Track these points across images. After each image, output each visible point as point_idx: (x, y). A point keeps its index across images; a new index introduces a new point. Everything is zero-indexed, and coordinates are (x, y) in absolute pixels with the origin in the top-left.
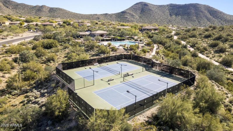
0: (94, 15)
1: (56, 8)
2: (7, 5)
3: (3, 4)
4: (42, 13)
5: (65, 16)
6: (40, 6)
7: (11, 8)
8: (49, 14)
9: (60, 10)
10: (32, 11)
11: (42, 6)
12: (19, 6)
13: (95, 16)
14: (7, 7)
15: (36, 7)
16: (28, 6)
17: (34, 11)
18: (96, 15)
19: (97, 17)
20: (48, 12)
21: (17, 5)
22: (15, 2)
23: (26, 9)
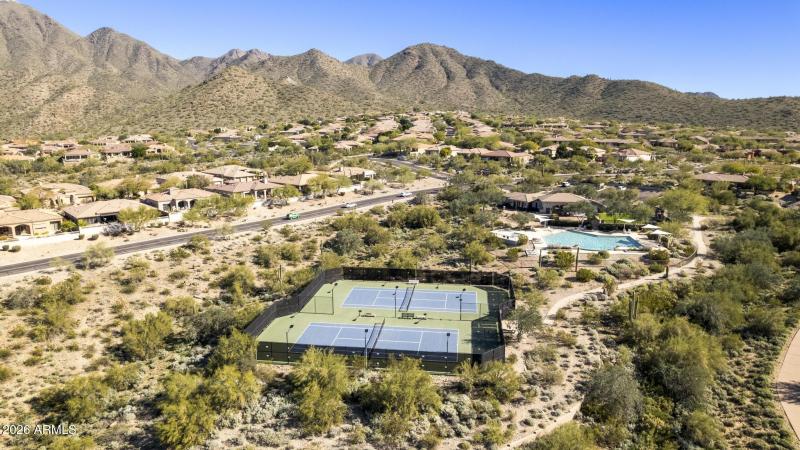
0: (771, 100)
1: (629, 83)
2: (499, 82)
3: (491, 81)
4: (580, 100)
5: (649, 110)
6: (581, 79)
7: (504, 88)
8: (601, 102)
9: (638, 90)
10: (555, 95)
11: (588, 76)
12: (525, 83)
13: (771, 105)
14: (497, 88)
15: (568, 80)
16: (548, 79)
17: (559, 95)
18: (780, 100)
19: (781, 107)
20: (599, 97)
21: (521, 81)
22: (517, 72)
23: (540, 90)
